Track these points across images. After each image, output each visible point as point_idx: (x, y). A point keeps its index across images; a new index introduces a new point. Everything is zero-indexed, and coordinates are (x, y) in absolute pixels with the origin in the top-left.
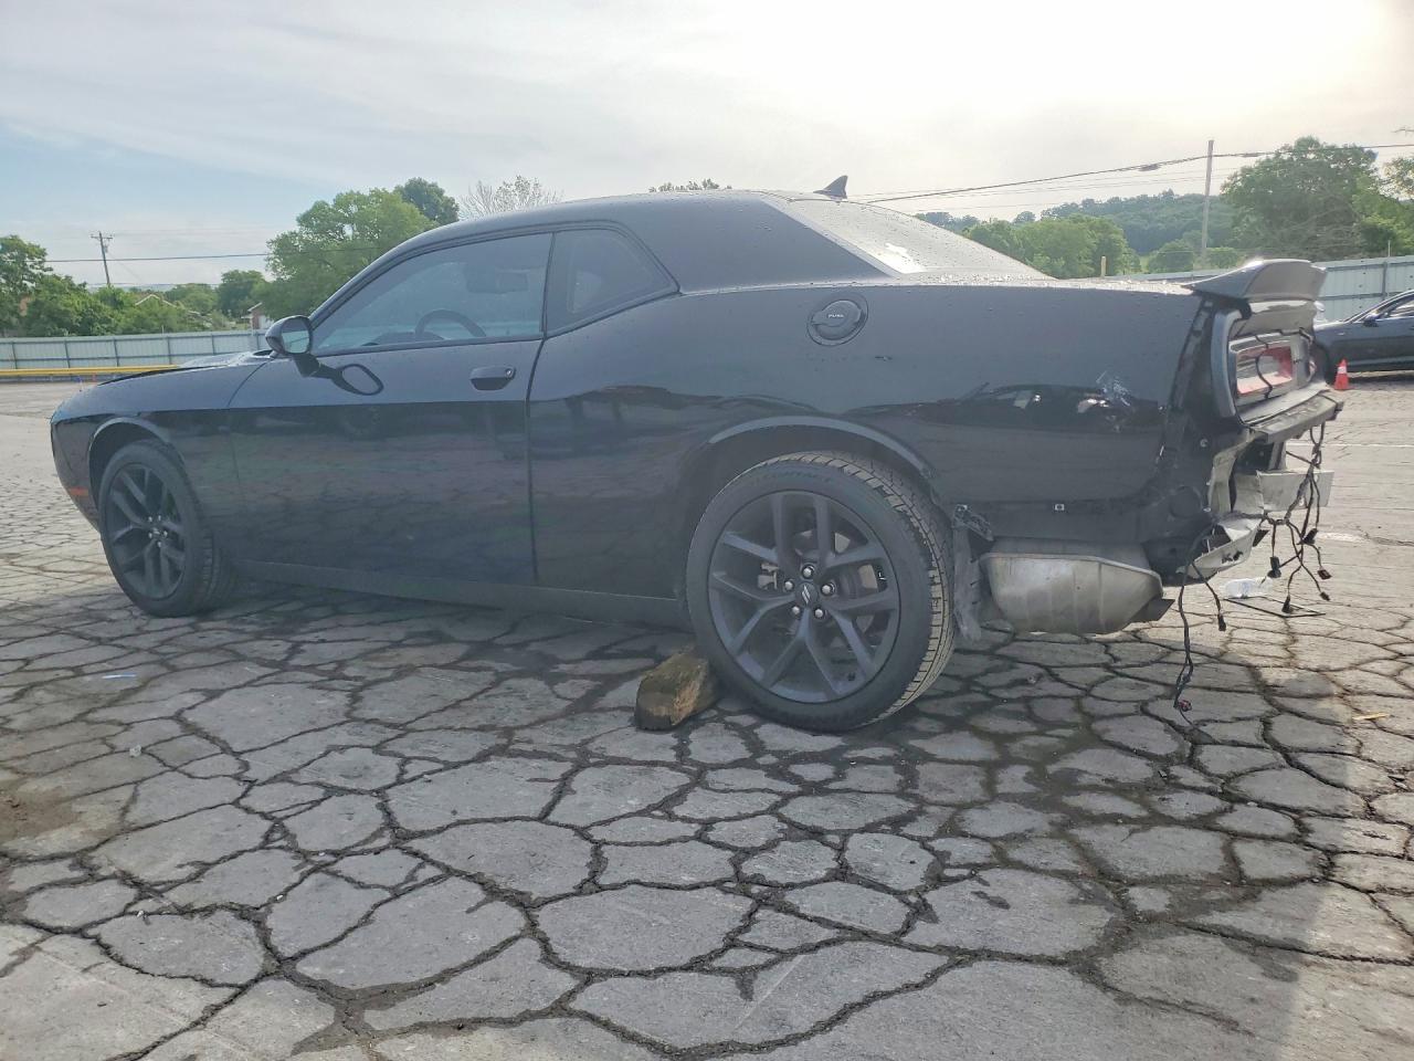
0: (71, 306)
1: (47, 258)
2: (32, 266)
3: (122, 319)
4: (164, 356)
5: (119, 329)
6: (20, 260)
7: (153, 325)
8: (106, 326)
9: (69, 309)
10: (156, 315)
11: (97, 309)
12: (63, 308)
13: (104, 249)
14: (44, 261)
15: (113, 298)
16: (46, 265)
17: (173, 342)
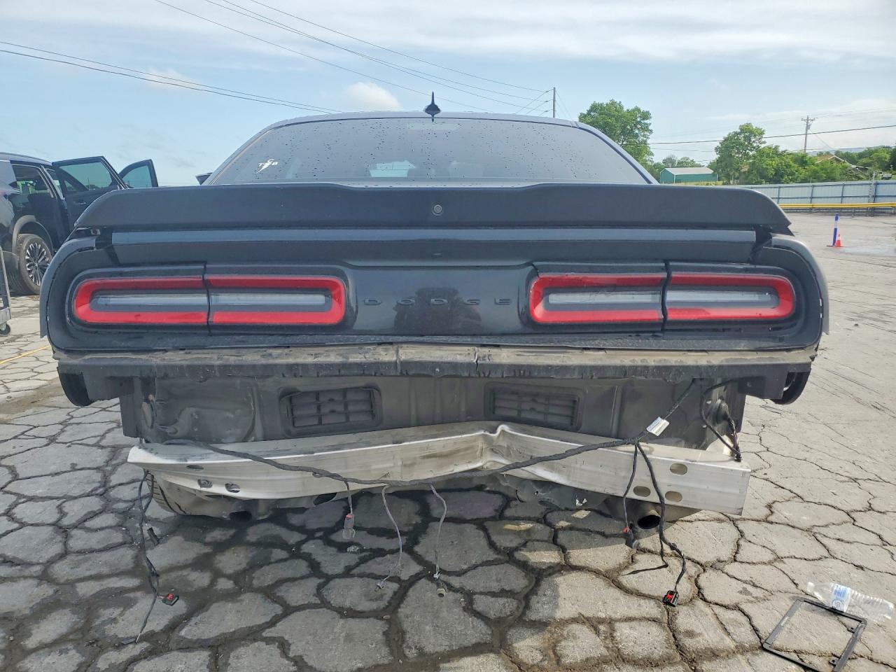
0: (770, 165)
1: (764, 136)
2: (754, 142)
3: (803, 172)
4: (807, 198)
5: (799, 179)
6: (748, 139)
7: (822, 176)
8: (791, 177)
9: (768, 167)
10: (826, 170)
11: (788, 166)
12: (764, 166)
13: (808, 127)
14: (762, 137)
15: (802, 160)
16: (763, 140)
17: (816, 189)
